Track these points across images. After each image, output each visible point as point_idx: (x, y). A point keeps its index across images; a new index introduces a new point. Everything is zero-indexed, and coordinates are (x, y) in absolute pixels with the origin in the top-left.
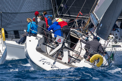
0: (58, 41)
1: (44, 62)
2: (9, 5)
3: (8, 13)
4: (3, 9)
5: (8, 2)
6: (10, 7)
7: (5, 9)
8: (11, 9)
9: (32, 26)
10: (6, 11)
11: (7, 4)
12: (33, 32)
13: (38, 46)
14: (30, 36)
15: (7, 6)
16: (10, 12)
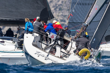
0: (51, 37)
1: (38, 55)
2: (79, 16)
3: (79, 23)
4: (74, 20)
5: (78, 13)
6: (81, 18)
7: (75, 19)
8: (81, 19)
9: (29, 25)
10: (76, 21)
11: (77, 15)
12: (29, 30)
13: (34, 41)
14: (27, 34)
15: (77, 17)
16: (80, 22)
